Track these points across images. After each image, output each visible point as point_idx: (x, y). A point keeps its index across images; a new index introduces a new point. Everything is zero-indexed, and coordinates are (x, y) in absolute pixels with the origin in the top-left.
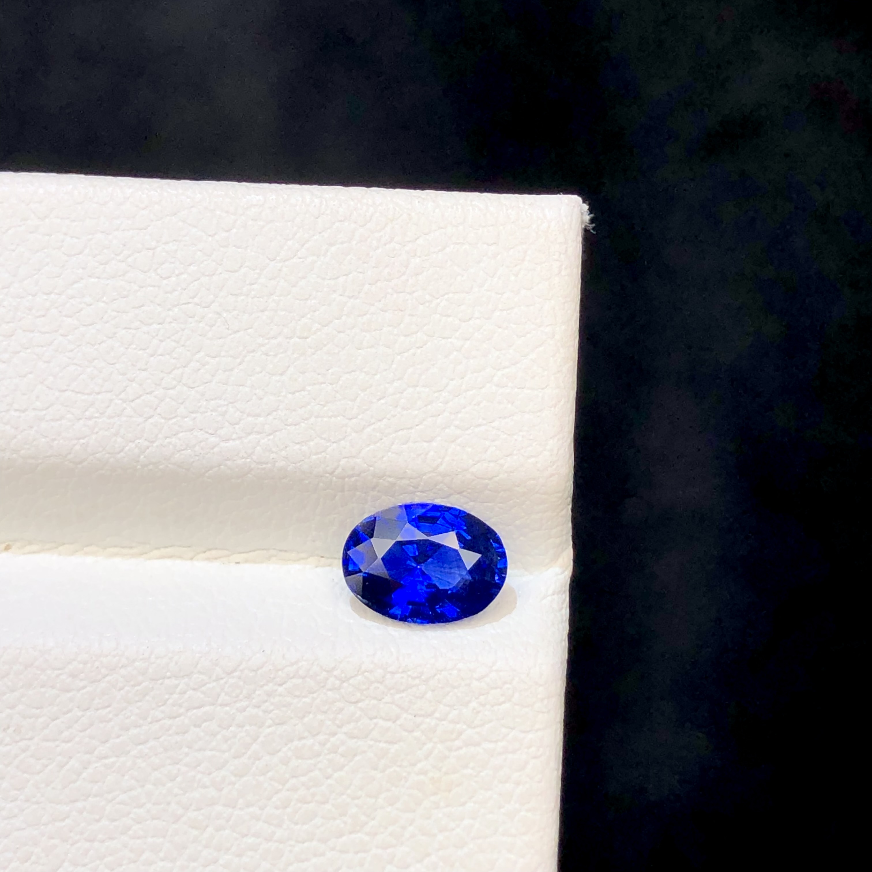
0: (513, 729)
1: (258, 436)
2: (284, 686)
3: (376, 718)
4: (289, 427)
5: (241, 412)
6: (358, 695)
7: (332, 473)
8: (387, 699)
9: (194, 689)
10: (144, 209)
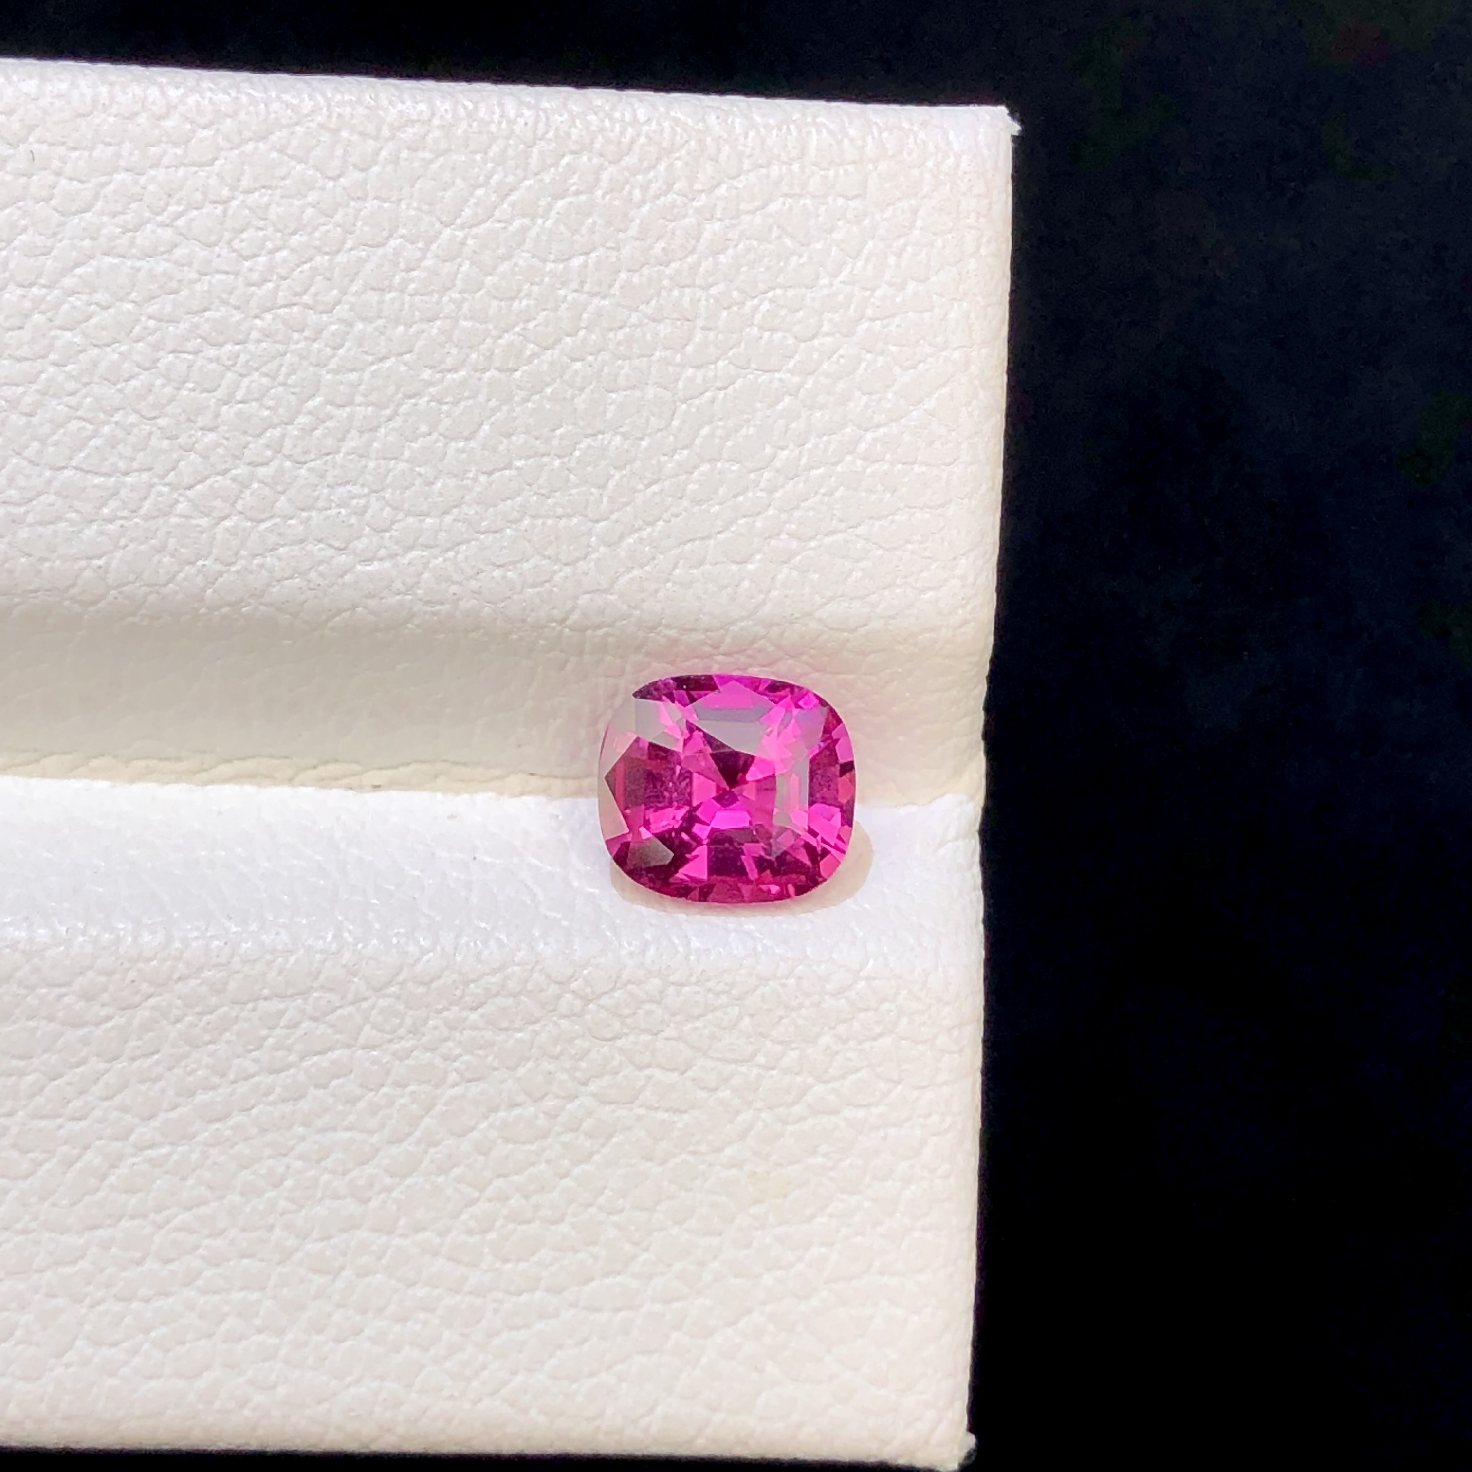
0: (898, 1082)
1: (424, 554)
2: (481, 1011)
3: (648, 1066)
4: (483, 537)
5: (396, 509)
6: (617, 1025)
7: (564, 620)
8: (670, 1032)
9: (314, 1019)
10: (204, 128)
